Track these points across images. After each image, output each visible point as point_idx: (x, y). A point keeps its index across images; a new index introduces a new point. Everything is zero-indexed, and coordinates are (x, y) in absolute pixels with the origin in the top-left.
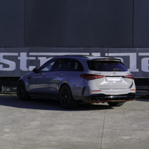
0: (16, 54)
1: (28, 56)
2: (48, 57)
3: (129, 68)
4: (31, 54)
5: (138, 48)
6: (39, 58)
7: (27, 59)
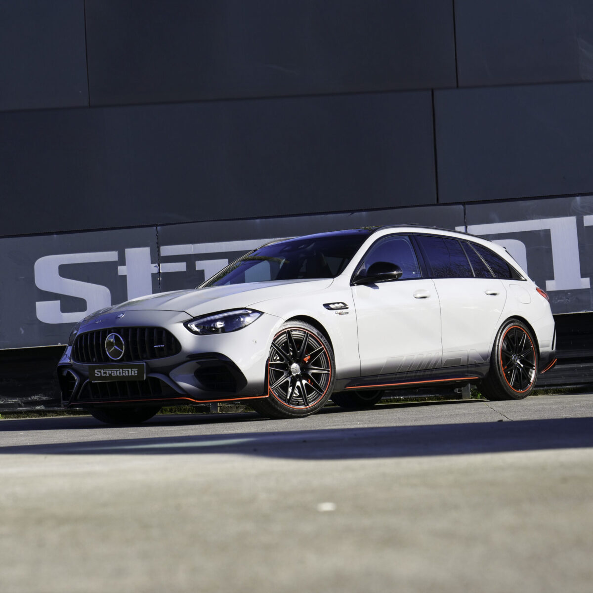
0: (111, 256)
3: (552, 278)
5: (578, 198)
6: (200, 265)
7: (155, 271)
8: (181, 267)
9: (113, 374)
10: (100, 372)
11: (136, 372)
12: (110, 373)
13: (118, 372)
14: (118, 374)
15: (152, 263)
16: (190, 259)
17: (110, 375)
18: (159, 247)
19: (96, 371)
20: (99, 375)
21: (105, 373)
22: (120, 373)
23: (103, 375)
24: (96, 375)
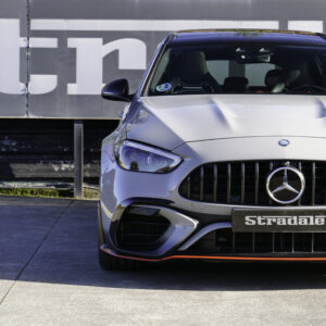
6: (72, 42)
7: (24, 45)
8: (52, 43)
9: (279, 223)
10: (255, 219)
11: (323, 220)
12: (274, 220)
13: (289, 220)
14: (290, 223)
15: (21, 36)
16: (62, 36)
17: (274, 224)
18: (29, 20)
19: (247, 218)
20: (254, 223)
21: (266, 221)
22: (293, 221)
23: (260, 223)
24: (247, 223)
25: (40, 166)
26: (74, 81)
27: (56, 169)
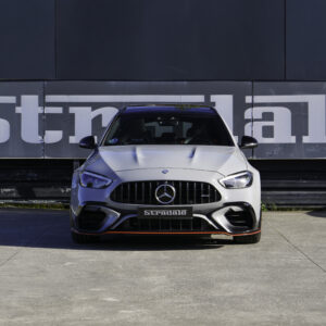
0: (11, 99)
1: (43, 104)
2: (95, 106)
3: (307, 135)
4: (50, 98)
6: (72, 110)
7: (41, 112)
8: (59, 110)
15: (39, 106)
18: (44, 96)
25: (52, 189)
26: (73, 134)
27: (63, 191)
